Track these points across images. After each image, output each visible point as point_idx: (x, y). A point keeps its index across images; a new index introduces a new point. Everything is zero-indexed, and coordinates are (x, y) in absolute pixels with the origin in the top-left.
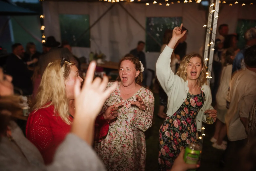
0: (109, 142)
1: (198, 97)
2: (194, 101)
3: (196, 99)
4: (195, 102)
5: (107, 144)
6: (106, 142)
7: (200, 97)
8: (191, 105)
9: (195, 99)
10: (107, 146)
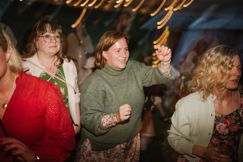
0: (89, 153)
1: (233, 117)
2: (224, 125)
3: (228, 121)
4: (227, 127)
5: (86, 154)
6: (86, 152)
7: (235, 116)
8: (219, 132)
9: (226, 123)
10: (85, 156)
